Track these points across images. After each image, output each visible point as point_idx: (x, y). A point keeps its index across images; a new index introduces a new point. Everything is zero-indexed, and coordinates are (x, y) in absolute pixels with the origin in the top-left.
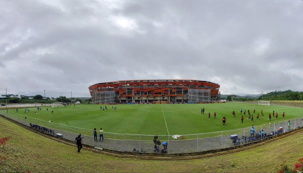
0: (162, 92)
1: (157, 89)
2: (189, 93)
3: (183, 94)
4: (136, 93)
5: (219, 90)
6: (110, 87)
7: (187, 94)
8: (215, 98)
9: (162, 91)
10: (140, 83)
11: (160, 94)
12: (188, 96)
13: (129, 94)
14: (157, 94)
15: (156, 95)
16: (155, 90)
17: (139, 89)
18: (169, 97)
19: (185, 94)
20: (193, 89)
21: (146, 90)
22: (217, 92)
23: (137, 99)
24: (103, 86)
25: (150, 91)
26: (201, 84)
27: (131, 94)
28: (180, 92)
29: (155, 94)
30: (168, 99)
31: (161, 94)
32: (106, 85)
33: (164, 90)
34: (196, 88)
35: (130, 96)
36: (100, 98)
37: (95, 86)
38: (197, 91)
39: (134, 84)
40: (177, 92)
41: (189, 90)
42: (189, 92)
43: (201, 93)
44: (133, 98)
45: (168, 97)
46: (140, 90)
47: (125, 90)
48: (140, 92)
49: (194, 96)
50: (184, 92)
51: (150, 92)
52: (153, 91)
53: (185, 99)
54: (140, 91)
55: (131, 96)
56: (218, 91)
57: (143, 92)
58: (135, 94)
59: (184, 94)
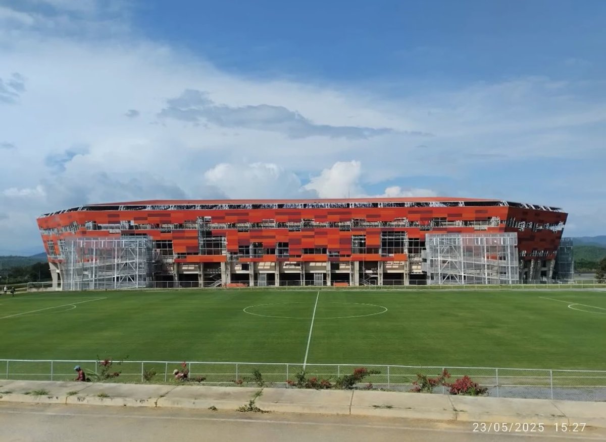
0: (329, 246)
1: (312, 233)
2: (428, 250)
3: (406, 251)
4: (237, 248)
5: (561, 232)
6: (133, 223)
7: (422, 251)
8: (544, 266)
9: (331, 241)
10: (250, 214)
11: (324, 252)
12: (425, 260)
13: (210, 253)
14: (311, 251)
15: (309, 255)
16: (303, 240)
17: (248, 234)
18: (357, 264)
19: (416, 251)
20: (445, 233)
21: (274, 237)
22: (553, 241)
23: (239, 270)
24: (107, 219)
25: (287, 241)
26: (477, 212)
27: (219, 252)
28: (397, 244)
29: (306, 253)
30: (353, 269)
31: (328, 253)
32: (118, 216)
33: (338, 237)
34: (459, 231)
35: (214, 258)
36: (94, 266)
37: (70, 217)
38: (460, 240)
39: (227, 217)
40: (384, 244)
41: (427, 239)
42: (427, 247)
43: (477, 248)
44: (223, 265)
45: (353, 264)
46: (252, 237)
47: (197, 238)
48: (251, 247)
49: (449, 259)
50: (410, 244)
51: (286, 245)
52: (297, 241)
53: (417, 270)
54: (252, 241)
55: (215, 261)
56: (560, 237)
57: (260, 245)
58: (232, 252)
59: (410, 251)
